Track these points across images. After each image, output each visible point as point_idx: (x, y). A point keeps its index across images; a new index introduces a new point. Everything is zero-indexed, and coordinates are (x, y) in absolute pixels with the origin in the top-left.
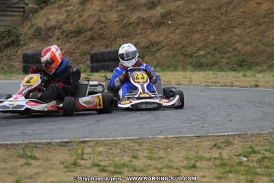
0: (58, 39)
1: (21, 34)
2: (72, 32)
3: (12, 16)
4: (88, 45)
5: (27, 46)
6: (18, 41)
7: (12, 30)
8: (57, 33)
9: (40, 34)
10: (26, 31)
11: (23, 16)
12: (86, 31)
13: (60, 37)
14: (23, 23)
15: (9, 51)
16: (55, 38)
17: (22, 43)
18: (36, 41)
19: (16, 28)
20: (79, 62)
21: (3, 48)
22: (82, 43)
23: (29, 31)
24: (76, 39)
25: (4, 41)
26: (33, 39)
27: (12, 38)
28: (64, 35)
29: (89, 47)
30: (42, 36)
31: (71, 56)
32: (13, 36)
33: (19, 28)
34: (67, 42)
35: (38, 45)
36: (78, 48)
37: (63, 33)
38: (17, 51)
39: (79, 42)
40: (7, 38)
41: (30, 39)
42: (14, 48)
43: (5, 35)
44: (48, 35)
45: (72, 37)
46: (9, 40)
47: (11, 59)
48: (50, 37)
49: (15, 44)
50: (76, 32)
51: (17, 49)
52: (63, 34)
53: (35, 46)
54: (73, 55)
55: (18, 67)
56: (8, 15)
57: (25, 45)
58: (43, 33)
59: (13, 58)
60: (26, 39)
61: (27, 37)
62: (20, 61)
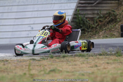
1: (117, 15)
3: (111, 3)
5: (122, 22)
6: (116, 19)
7: (111, 12)
10: (121, 13)
11: (118, 3)
14: (118, 8)
15: (110, 25)
17: (118, 20)
21: (106, 24)
25: (106, 19)
27: (111, 17)
32: (112, 16)
33: (116, 11)
38: (115, 26)
40: (108, 17)
46: (110, 18)
47: (112, 30)
49: (114, 21)
51: (115, 24)
55: (117, 35)
56: (108, 3)
57: (120, 21)
59: (113, 29)
60: (121, 18)
61: (121, 16)
62: (118, 32)
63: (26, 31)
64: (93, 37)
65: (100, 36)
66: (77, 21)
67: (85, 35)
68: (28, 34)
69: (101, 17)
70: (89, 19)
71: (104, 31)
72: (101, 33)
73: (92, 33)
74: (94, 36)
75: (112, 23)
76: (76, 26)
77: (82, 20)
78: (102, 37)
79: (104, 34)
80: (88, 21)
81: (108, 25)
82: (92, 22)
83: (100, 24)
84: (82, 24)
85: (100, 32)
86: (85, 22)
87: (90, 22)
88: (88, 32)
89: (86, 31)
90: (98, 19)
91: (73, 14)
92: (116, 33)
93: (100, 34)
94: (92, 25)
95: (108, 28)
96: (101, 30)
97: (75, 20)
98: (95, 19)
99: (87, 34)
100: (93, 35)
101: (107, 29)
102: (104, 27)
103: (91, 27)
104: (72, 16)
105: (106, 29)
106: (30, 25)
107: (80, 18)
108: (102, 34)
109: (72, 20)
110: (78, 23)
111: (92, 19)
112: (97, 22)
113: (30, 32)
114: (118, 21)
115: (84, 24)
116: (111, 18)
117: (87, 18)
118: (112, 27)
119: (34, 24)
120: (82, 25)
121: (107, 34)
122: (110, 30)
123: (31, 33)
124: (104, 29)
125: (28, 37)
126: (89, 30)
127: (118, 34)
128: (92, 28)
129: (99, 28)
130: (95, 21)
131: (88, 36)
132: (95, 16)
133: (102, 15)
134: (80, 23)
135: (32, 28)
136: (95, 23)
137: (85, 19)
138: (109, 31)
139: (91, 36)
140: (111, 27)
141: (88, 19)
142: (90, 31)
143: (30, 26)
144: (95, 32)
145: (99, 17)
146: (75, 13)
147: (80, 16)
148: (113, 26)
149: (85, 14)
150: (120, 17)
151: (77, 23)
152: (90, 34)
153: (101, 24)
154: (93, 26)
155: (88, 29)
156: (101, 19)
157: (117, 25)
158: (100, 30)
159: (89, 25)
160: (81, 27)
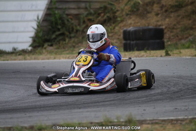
0: (157, 14)
1: (118, 11)
2: (172, 7)
4: (190, 20)
5: (124, 23)
6: (115, 18)
7: (108, 6)
8: (156, 8)
9: (138, 10)
10: (123, 7)
12: (187, 5)
13: (159, 12)
16: (153, 13)
17: (119, 19)
18: (133, 17)
19: (111, 4)
20: (180, 37)
22: (183, 17)
23: (126, 7)
24: (176, 14)
25: (100, 18)
26: (130, 15)
27: (108, 15)
28: (164, 10)
29: (190, 22)
30: (140, 12)
31: (171, 32)
32: (109, 12)
34: (166, 17)
35: (136, 21)
36: (178, 23)
37: (162, 7)
38: (114, 28)
39: (180, 17)
40: (102, 15)
41: (127, 15)
42: (111, 25)
43: (100, 12)
44: (146, 10)
45: (172, 12)
46: (106, 16)
48: (149, 12)
49: (112, 21)
50: (176, 6)
51: (113, 25)
52: (162, 9)
53: (133, 22)
54: (175, 31)
57: (122, 21)
58: (141, 9)
59: (110, 35)
60: (123, 16)
61: (124, 13)
62: (118, 39)
64: (78, 47)
66: (53, 19)
67: (65, 44)
69: (90, 14)
70: (71, 17)
73: (76, 40)
74: (80, 44)
75: (108, 24)
76: (50, 27)
77: (61, 18)
82: (77, 21)
83: (90, 24)
84: (60, 25)
86: (66, 22)
87: (73, 22)
88: (71, 38)
89: (67, 36)
90: (86, 16)
91: (46, 8)
92: (115, 41)
94: (76, 26)
97: (49, 18)
98: (82, 16)
99: (69, 41)
100: (78, 44)
103: (75, 31)
104: (44, 11)
107: (56, 15)
109: (44, 18)
110: (54, 23)
111: (77, 16)
112: (84, 22)
114: (118, 21)
115: (63, 24)
117: (68, 15)
120: (60, 27)
126: (72, 35)
127: (119, 42)
128: (77, 31)
130: (82, 21)
131: (70, 45)
132: (82, 11)
133: (92, 11)
134: (56, 24)
136: (81, 24)
137: (65, 16)
139: (74, 44)
140: (108, 30)
141: (69, 17)
142: (74, 37)
144: (81, 38)
145: (88, 14)
146: (50, 7)
147: (56, 12)
148: (111, 29)
149: (66, 8)
150: (121, 15)
151: (52, 22)
152: (74, 42)
154: (78, 28)
155: (70, 33)
156: (91, 17)
157: (117, 28)
159: (71, 27)
160: (59, 30)
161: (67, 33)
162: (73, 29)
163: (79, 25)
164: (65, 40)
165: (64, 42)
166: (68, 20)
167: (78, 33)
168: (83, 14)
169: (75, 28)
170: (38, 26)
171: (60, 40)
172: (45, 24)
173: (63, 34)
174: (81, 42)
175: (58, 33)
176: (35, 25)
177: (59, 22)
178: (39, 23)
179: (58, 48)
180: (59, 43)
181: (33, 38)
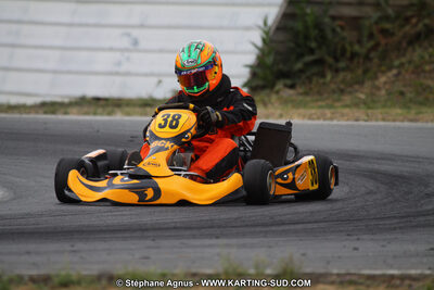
63: (111, 49)
64: (350, 93)
65: (378, 89)
66: (299, 26)
67: (324, 84)
68: (119, 64)
69: (386, 18)
70: (342, 23)
71: (395, 71)
72: (383, 79)
73: (349, 76)
74: (357, 87)
75: (426, 44)
76: (292, 45)
77: (318, 26)
78: (383, 92)
79: (393, 82)
80: (338, 30)
81: (410, 49)
82: (355, 34)
83: (383, 42)
84: (315, 40)
85: (379, 74)
86: (329, 34)
87: (345, 34)
88: (337, 71)
89: (330, 67)
90: (376, 23)
91: (284, 1)
93: (377, 83)
94: (351, 44)
95: (410, 62)
96: (383, 68)
97: (291, 23)
98: (367, 23)
99: (333, 78)
100: (351, 86)
101: (407, 65)
102: (398, 57)
103: (348, 54)
104: (281, 6)
105: (402, 65)
106: (129, 30)
107: (307, 18)
108: (385, 83)
109: (280, 22)
110: (301, 36)
111: (355, 22)
112: (371, 36)
113: (126, 54)
115: (322, 39)
116: (425, 25)
117: (334, 18)
118: (427, 57)
119: (142, 26)
120: (313, 45)
121: (405, 86)
122: (418, 70)
123: (128, 59)
124: (396, 63)
125: (117, 74)
126: (342, 64)
128: (354, 55)
129: (376, 60)
130: (366, 33)
131: (333, 86)
132: (368, 11)
133: (390, 11)
134: (307, 38)
135: (136, 42)
136: (365, 39)
137: (327, 20)
138: (413, 72)
139: (342, 86)
140: (422, 57)
141: (338, 22)
142: (343, 70)
143: (129, 35)
144: (360, 72)
145: (381, 19)
147: (308, 11)
148: (430, 56)
149: (330, 3)
151: (296, 34)
152: (343, 81)
153: (386, 44)
154: (357, 48)
155: (337, 60)
156: (387, 26)
158: (380, 66)
159: (339, 46)
160: (312, 51)
161: (330, 60)
162: (344, 51)
163: (359, 42)
164: (324, 76)
165: (321, 81)
166: (334, 31)
167: (356, 61)
168: (369, 17)
169: (348, 48)
170: (264, 40)
171: (313, 74)
172: (281, 36)
173: (320, 62)
174: (361, 83)
175: (308, 58)
176: (257, 38)
177: (314, 33)
178: (267, 33)
179: (306, 94)
180: (310, 82)
181: (251, 66)
